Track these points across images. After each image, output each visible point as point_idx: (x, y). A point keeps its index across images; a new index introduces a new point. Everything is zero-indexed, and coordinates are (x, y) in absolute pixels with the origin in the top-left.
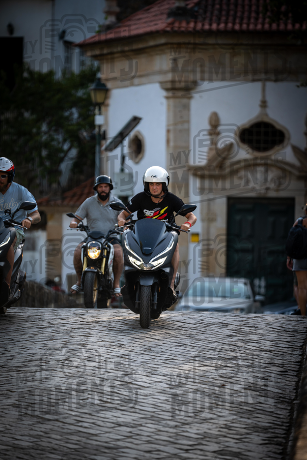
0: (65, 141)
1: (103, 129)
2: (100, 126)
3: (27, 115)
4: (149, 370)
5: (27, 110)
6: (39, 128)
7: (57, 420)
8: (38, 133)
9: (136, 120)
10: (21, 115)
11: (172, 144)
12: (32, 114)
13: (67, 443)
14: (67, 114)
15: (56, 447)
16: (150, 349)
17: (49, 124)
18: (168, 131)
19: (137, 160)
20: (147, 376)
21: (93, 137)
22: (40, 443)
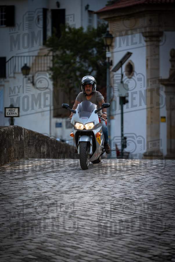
0: (89, 66)
1: (110, 60)
2: (109, 58)
3: (68, 52)
4: (138, 192)
5: (68, 50)
6: (75, 60)
7: (88, 219)
8: (75, 63)
9: (129, 54)
10: (65, 52)
11: (149, 67)
12: (71, 51)
13: (94, 231)
14: (90, 51)
15: (88, 233)
16: (139, 181)
17: (80, 57)
18: (147, 60)
19: (130, 76)
20: (137, 195)
21: (105, 64)
22: (79, 232)
